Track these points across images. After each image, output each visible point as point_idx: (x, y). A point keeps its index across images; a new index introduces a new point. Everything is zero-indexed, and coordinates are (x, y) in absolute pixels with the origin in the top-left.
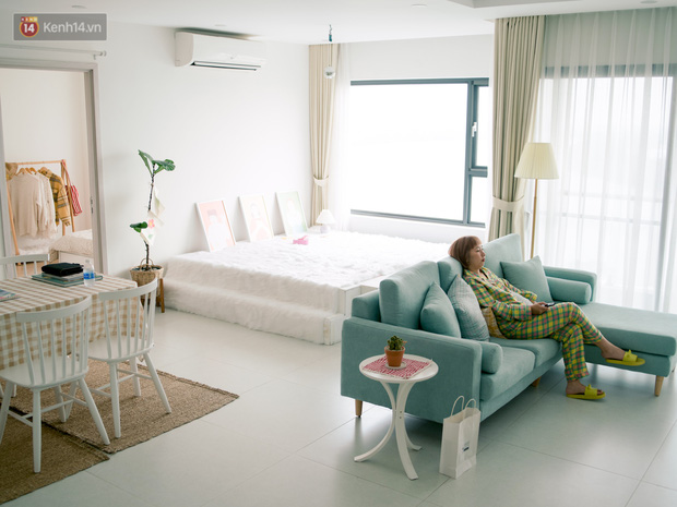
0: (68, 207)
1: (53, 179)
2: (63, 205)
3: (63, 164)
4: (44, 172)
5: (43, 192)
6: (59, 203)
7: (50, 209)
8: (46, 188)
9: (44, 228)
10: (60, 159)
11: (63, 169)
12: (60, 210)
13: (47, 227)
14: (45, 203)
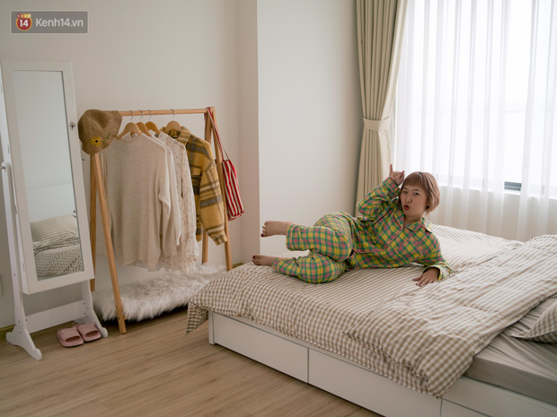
0: (222, 205)
1: (193, 146)
2: (212, 202)
3: (208, 115)
4: (174, 132)
5: (173, 171)
6: (204, 197)
7: (185, 211)
8: (179, 165)
9: (174, 253)
10: (204, 106)
11: (210, 127)
12: (204, 211)
13: (179, 248)
14: (177, 196)
